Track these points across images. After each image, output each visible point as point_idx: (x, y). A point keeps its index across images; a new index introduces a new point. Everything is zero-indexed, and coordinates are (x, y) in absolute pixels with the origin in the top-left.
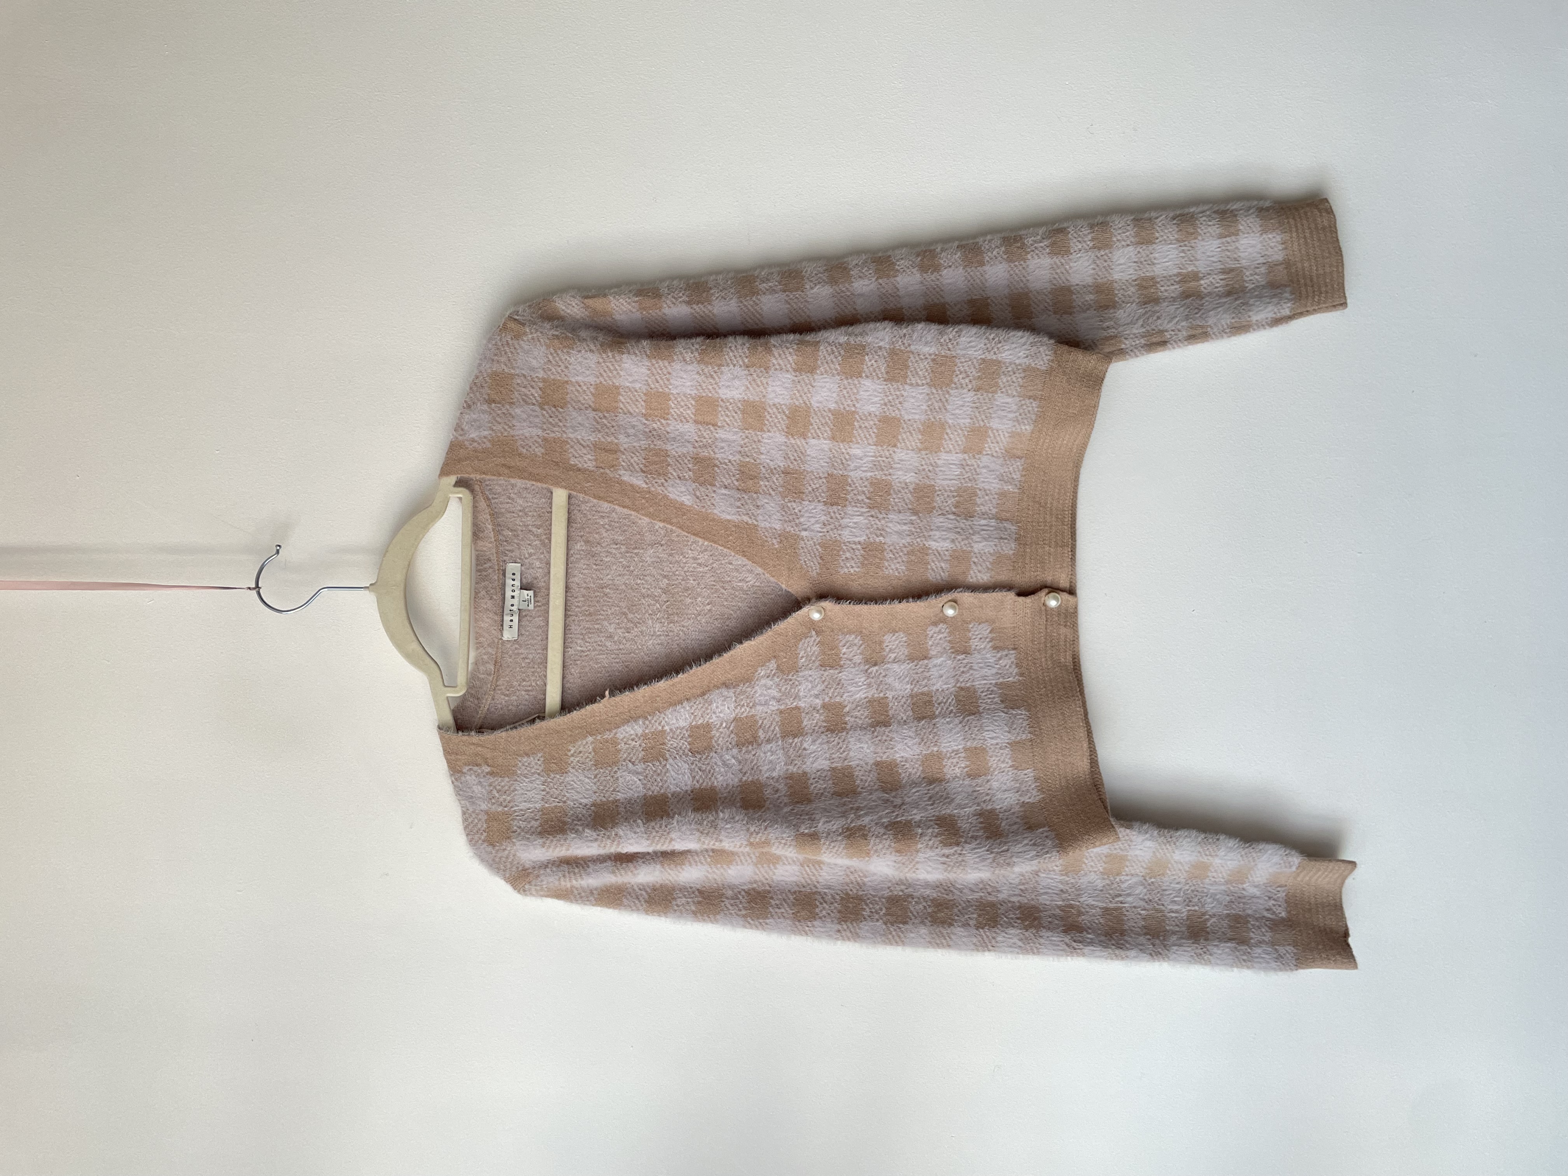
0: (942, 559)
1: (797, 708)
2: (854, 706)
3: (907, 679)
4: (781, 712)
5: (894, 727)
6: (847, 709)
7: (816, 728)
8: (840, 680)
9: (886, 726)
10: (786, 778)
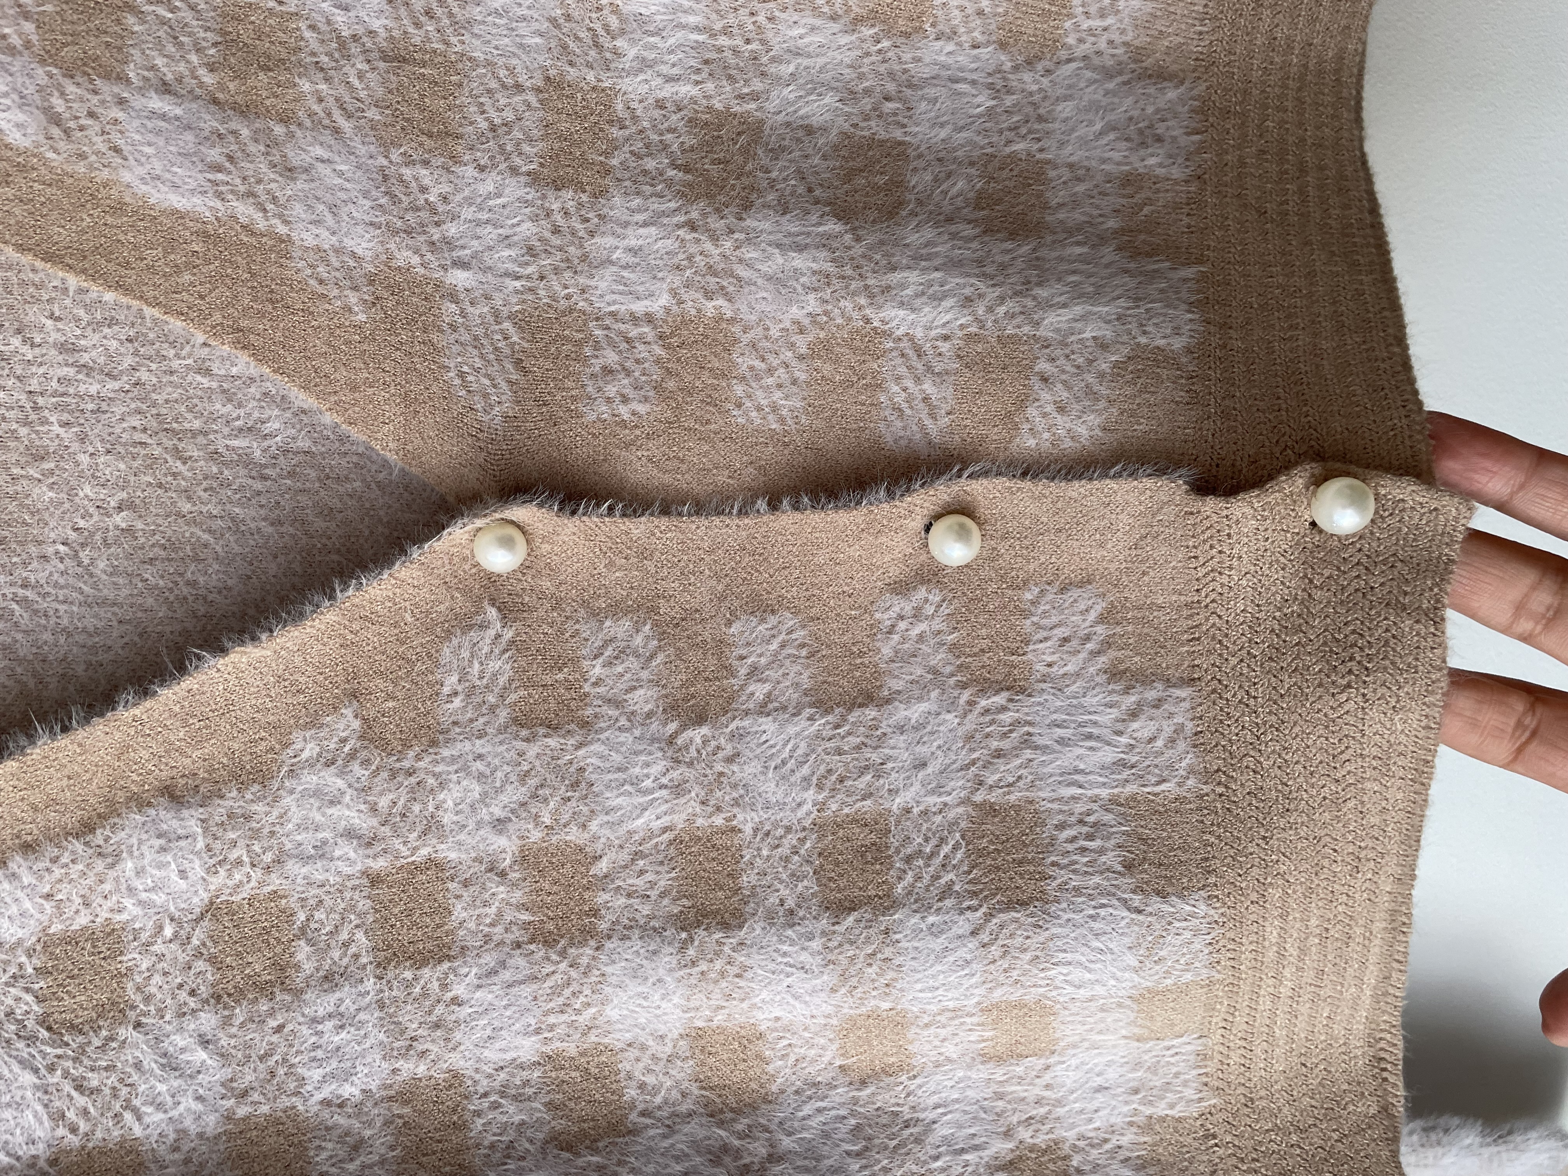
0: (929, 369)
1: (433, 864)
2: (624, 857)
3: (805, 770)
4: (375, 880)
5: (754, 930)
6: (602, 867)
7: (499, 929)
8: (581, 770)
9: (725, 926)
10: (390, 1099)
